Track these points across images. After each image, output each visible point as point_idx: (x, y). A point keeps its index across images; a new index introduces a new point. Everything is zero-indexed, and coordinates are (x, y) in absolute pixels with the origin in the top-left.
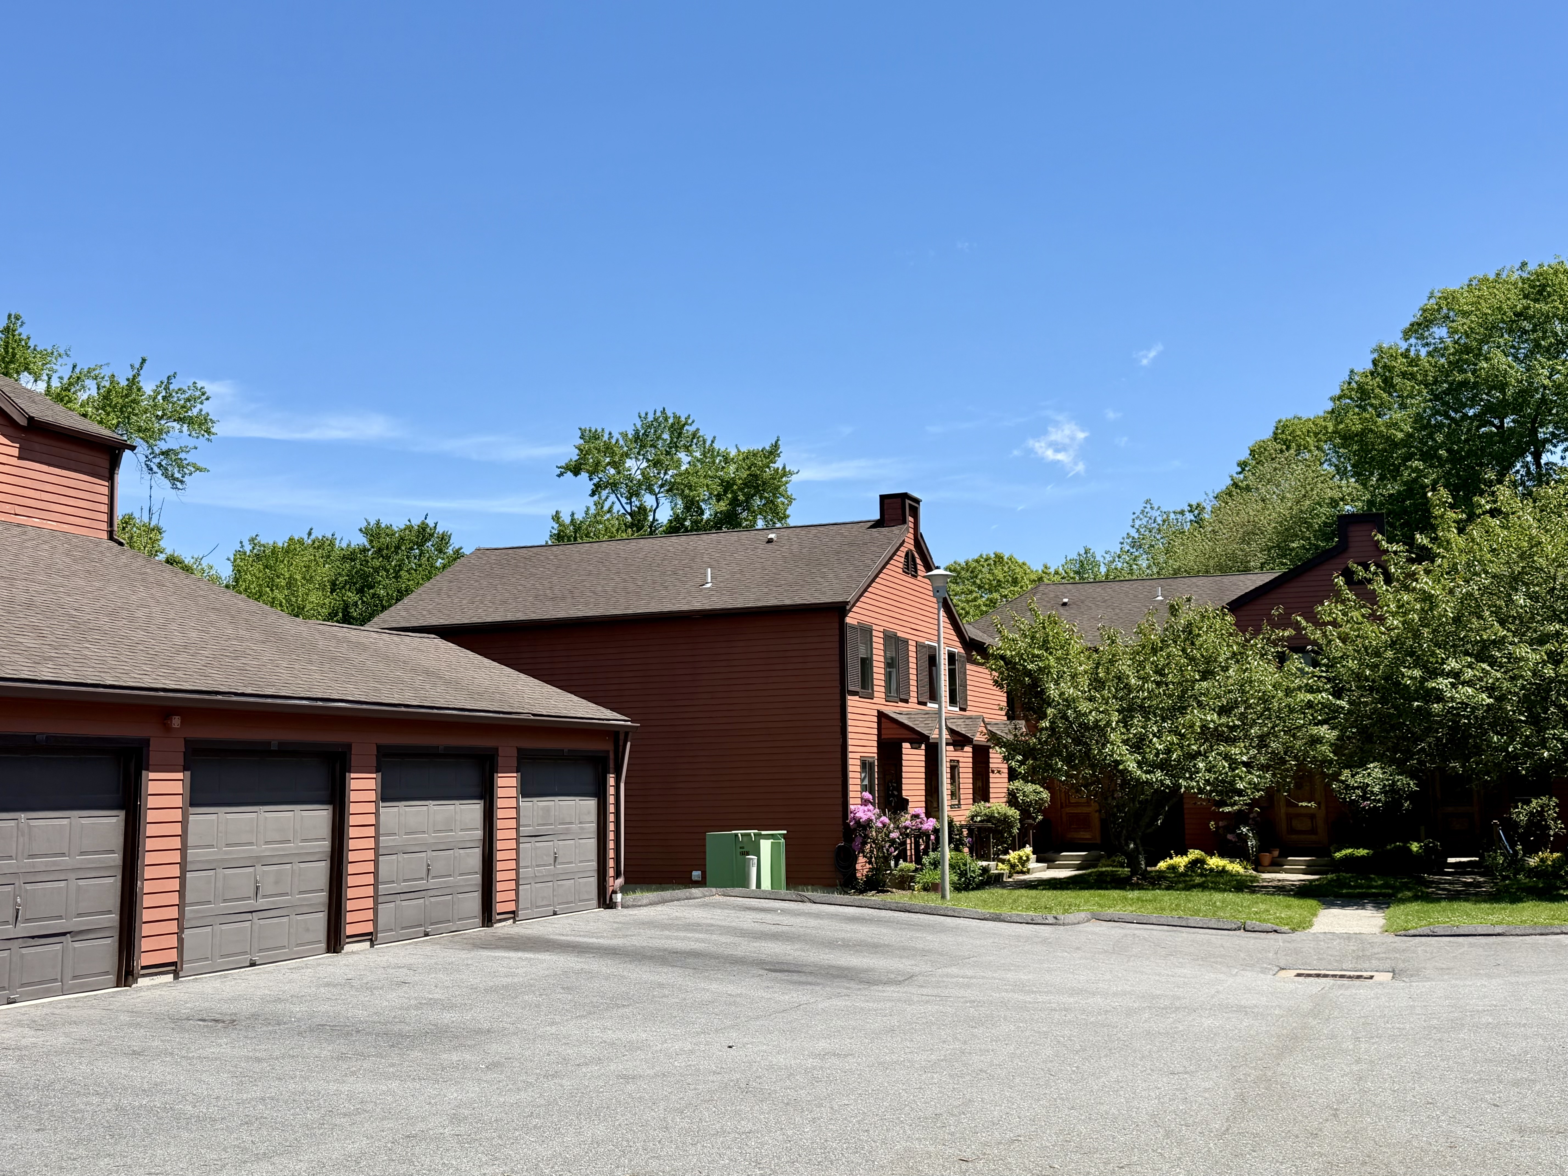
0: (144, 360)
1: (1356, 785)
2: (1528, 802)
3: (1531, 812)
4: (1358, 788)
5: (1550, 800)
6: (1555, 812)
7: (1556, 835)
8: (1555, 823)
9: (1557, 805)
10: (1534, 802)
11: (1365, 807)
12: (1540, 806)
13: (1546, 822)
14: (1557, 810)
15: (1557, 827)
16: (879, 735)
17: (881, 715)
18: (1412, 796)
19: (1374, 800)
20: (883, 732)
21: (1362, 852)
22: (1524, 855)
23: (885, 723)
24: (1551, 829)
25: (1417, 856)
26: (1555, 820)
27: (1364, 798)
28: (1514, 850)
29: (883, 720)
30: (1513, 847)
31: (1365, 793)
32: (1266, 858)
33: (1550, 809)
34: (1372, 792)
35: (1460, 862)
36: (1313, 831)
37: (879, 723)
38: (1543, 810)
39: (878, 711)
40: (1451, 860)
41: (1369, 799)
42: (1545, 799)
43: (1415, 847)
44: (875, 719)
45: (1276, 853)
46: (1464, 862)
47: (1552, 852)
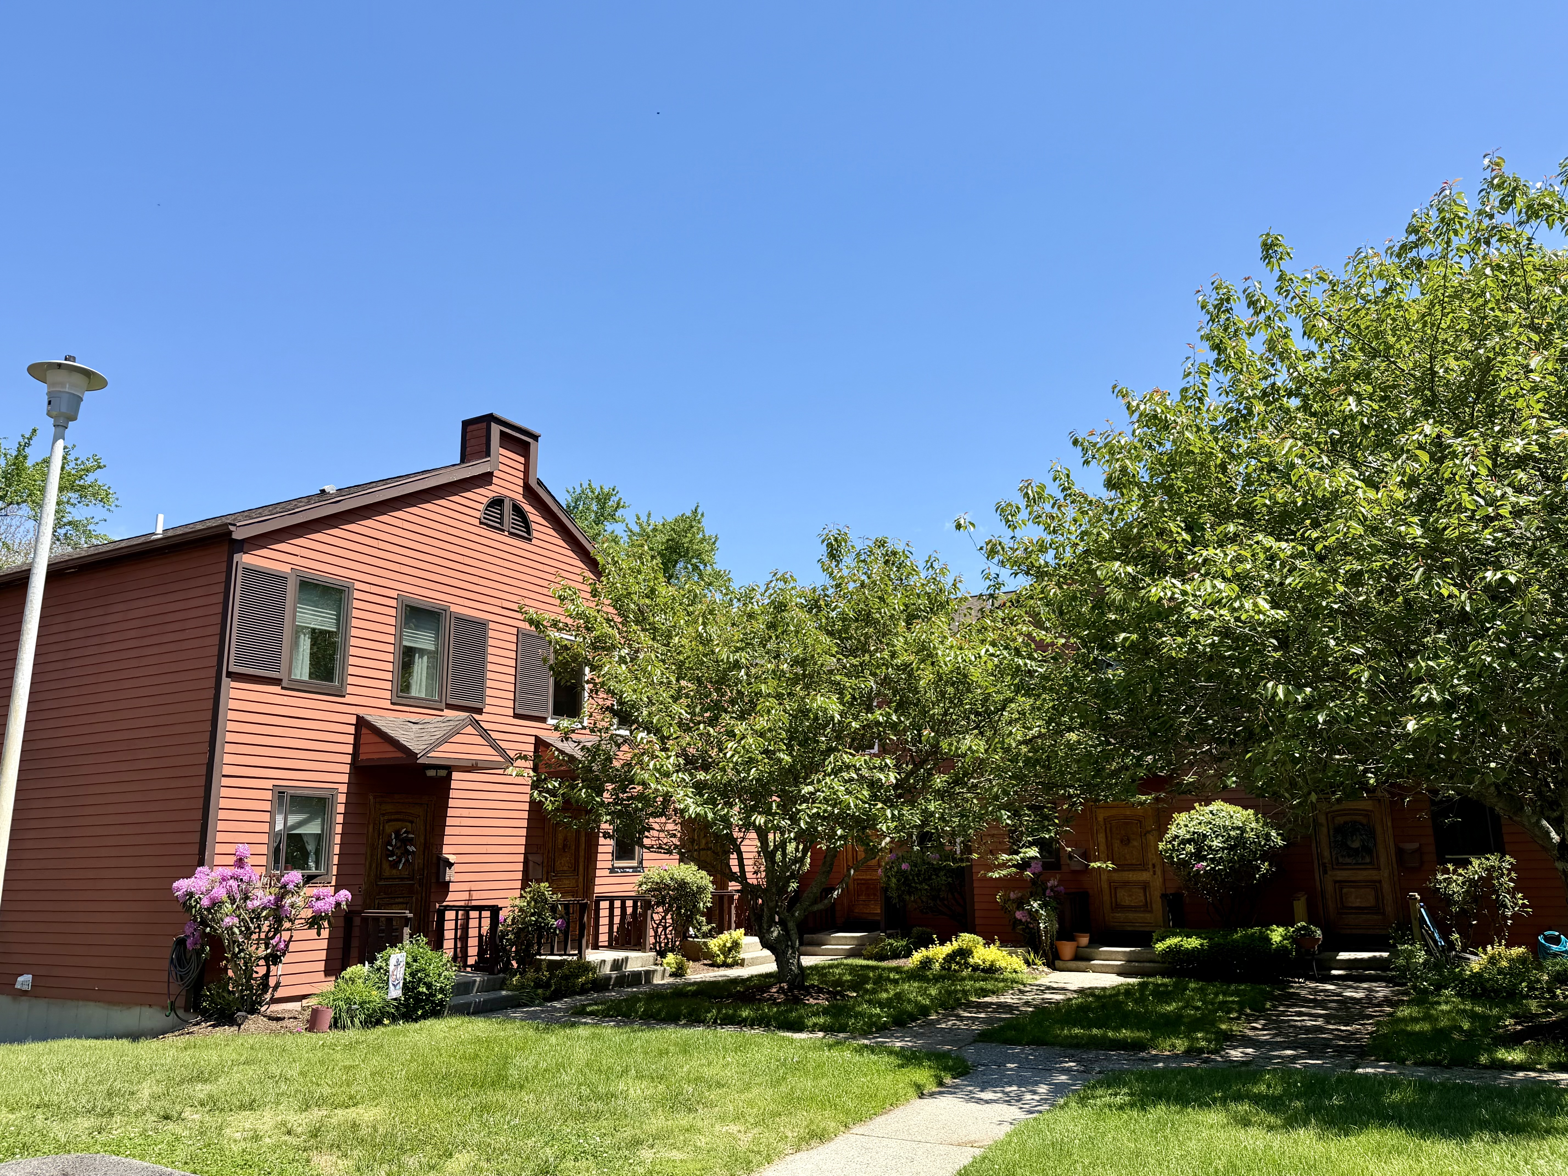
0: (34, 431)
1: (1188, 836)
2: (1466, 863)
3: (1471, 882)
4: (1189, 841)
5: (1501, 860)
6: (1511, 880)
7: (1514, 916)
8: (1513, 897)
9: (1514, 868)
10: (1476, 862)
11: (1198, 871)
12: (1487, 870)
13: (1498, 896)
14: (1513, 875)
15: (1516, 904)
16: (355, 755)
17: (361, 724)
18: (1270, 855)
19: (1213, 860)
20: (362, 750)
21: (1193, 943)
22: (1464, 950)
23: (367, 736)
24: (1506, 907)
25: (1282, 950)
26: (1512, 892)
27: (1198, 856)
28: (1446, 940)
29: (364, 731)
30: (1445, 935)
31: (1199, 850)
32: (1067, 949)
33: (1502, 875)
34: (1210, 847)
35: (1356, 960)
36: (1146, 907)
37: (357, 736)
38: (1490, 877)
39: (358, 716)
40: (1343, 956)
41: (1204, 858)
42: (1493, 860)
43: (1277, 935)
44: (352, 730)
45: (1084, 940)
46: (1362, 960)
47: (1508, 946)
